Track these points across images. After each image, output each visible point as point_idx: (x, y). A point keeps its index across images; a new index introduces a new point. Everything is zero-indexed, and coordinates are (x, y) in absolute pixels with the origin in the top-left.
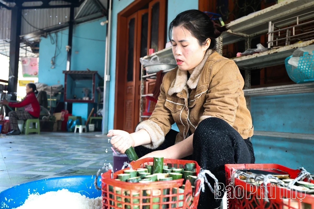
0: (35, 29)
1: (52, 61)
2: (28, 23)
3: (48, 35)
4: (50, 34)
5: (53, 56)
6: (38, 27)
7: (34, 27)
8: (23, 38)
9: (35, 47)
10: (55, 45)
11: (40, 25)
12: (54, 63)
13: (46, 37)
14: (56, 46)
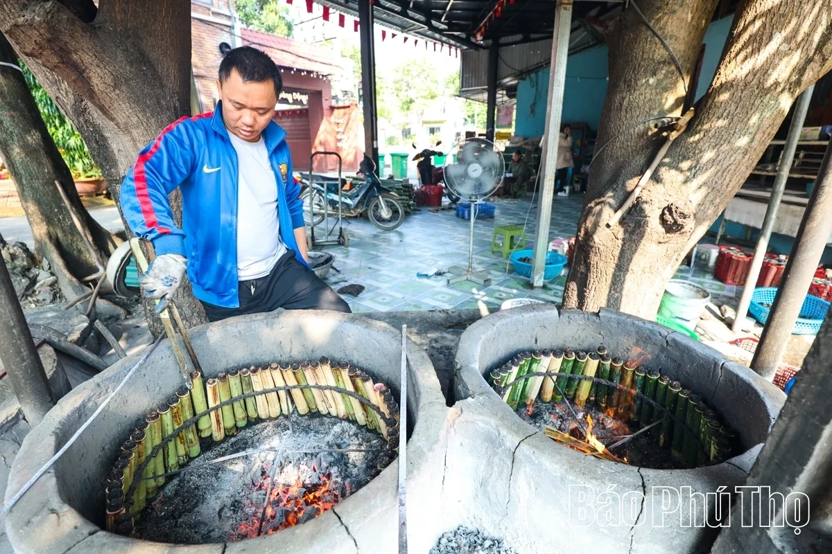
0: (513, 71)
1: (531, 107)
2: (506, 63)
3: (528, 77)
4: (529, 75)
5: (532, 102)
6: (517, 68)
7: (512, 68)
8: (500, 83)
9: (511, 91)
10: (535, 88)
11: (519, 66)
12: (533, 111)
13: (524, 79)
14: (537, 89)
